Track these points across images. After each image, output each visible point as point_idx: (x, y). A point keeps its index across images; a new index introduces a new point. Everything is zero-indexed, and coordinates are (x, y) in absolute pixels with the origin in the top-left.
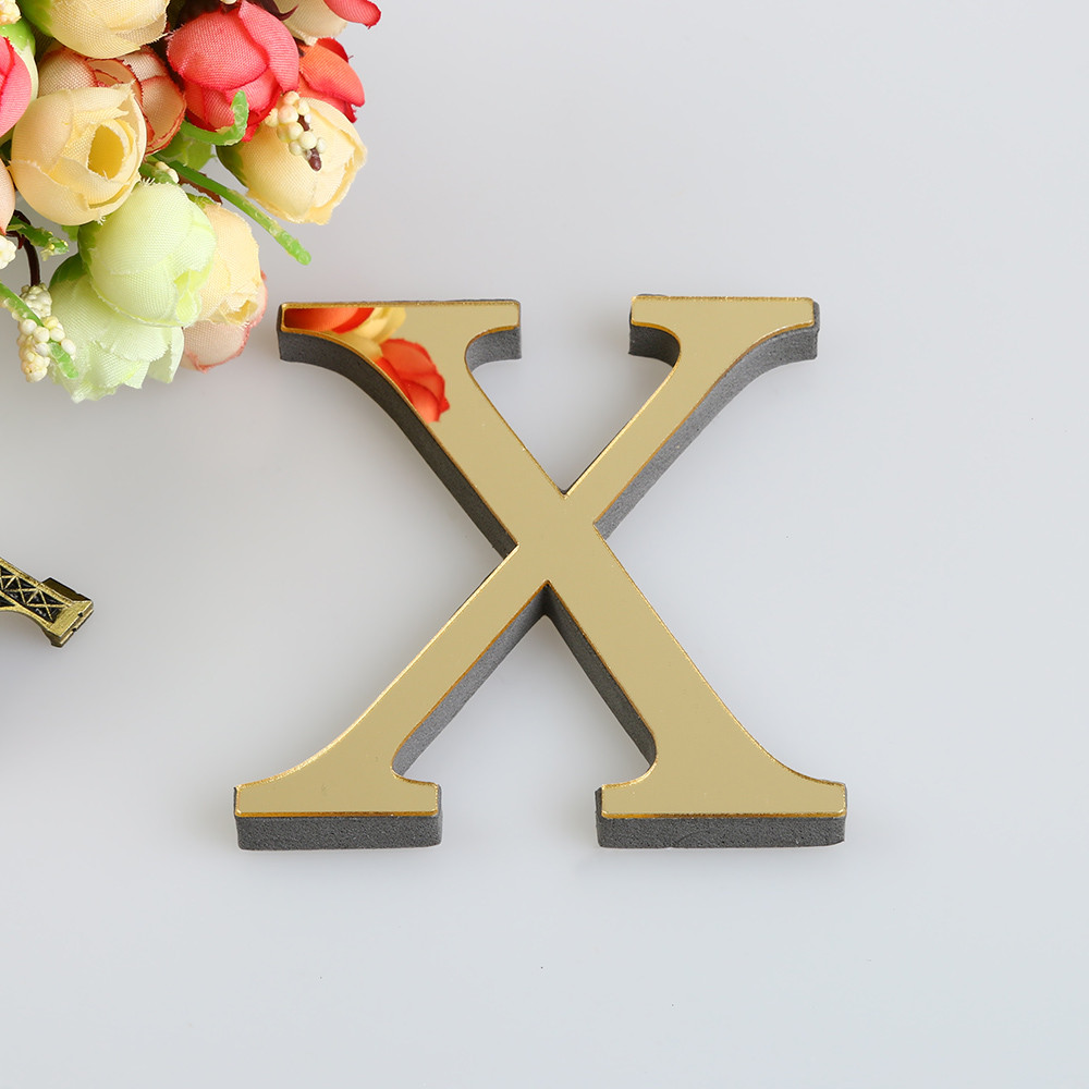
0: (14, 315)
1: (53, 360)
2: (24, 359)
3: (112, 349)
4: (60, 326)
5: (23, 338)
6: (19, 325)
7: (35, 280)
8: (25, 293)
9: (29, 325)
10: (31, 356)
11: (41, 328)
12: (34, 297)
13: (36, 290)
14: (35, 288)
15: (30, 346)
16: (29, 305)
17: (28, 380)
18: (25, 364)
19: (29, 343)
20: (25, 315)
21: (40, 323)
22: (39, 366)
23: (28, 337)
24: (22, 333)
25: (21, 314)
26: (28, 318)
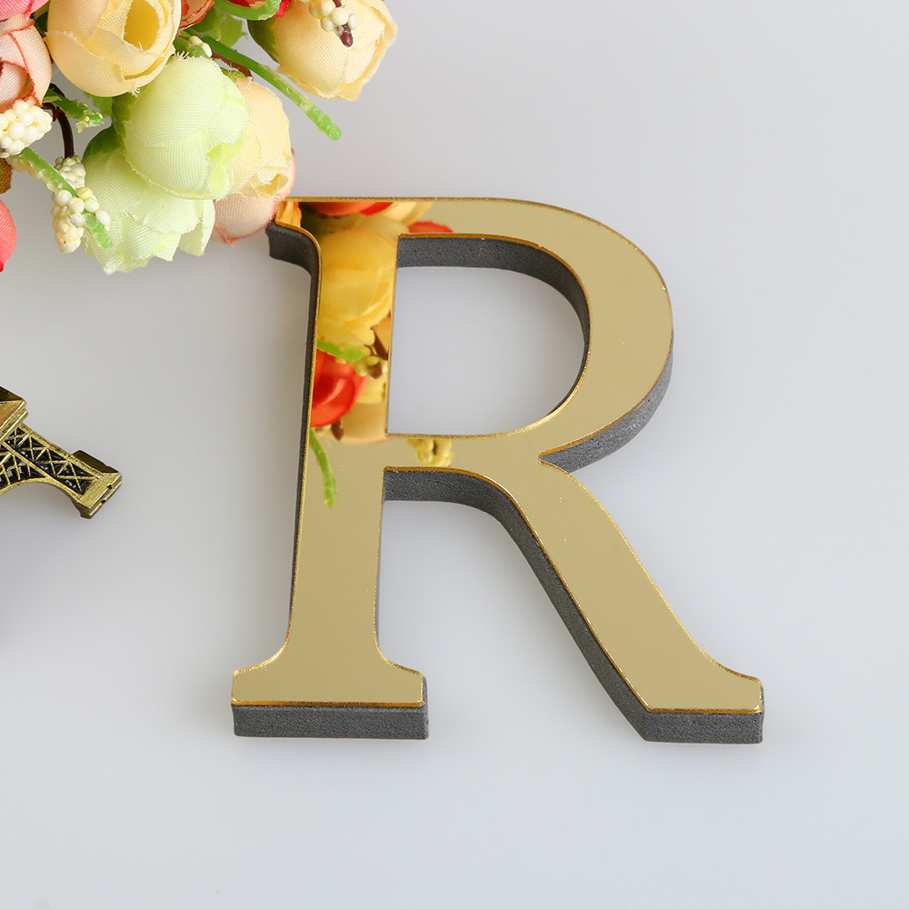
0: (49, 186)
1: (87, 230)
2: (58, 230)
3: (145, 222)
4: (94, 197)
5: (57, 209)
6: (53, 196)
7: (69, 152)
8: (59, 165)
9: (64, 196)
10: (65, 227)
11: (76, 199)
12: (67, 169)
13: (70, 161)
14: (69, 160)
15: (64, 218)
16: (64, 176)
17: (62, 250)
18: (59, 235)
19: (63, 214)
20: (60, 186)
21: (75, 194)
22: (73, 237)
23: (62, 207)
24: (56, 203)
25: (56, 185)
26: (63, 189)
